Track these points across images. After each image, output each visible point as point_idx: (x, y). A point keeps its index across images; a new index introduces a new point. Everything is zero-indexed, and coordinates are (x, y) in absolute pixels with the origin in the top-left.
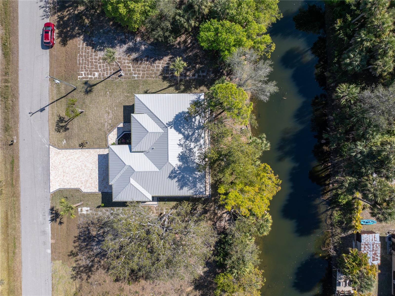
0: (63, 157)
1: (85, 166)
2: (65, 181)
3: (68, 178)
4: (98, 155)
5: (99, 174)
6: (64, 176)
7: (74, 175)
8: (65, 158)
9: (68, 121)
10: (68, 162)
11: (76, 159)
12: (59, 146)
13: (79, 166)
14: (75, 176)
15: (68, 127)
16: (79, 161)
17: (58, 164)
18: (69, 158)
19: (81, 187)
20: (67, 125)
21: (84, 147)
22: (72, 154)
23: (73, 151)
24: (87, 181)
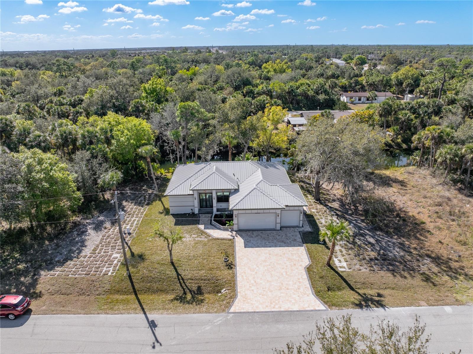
0: (253, 290)
1: (265, 261)
2: (296, 286)
3: (291, 283)
4: (245, 247)
5: (276, 246)
6: (288, 289)
7: (282, 274)
8: (253, 288)
9: (184, 290)
10: (261, 283)
11: (254, 273)
12: (231, 298)
13: (266, 268)
14: (284, 274)
15: (195, 288)
16: (257, 268)
17: (266, 297)
18: (253, 282)
19: (301, 265)
20: (190, 291)
21: (233, 263)
22: (245, 278)
23: (241, 277)
24: (289, 259)
